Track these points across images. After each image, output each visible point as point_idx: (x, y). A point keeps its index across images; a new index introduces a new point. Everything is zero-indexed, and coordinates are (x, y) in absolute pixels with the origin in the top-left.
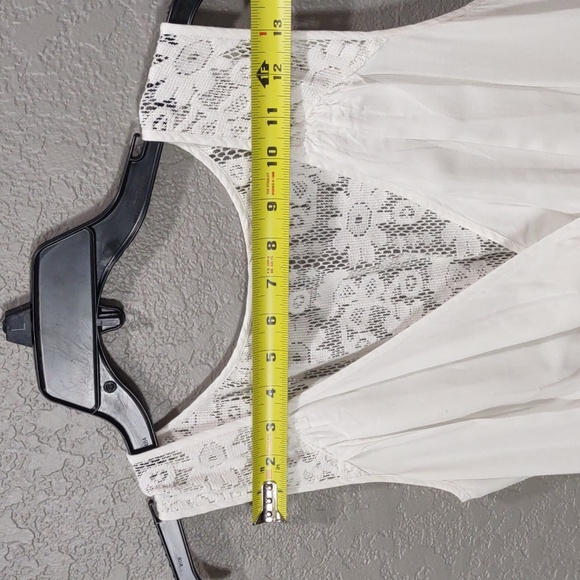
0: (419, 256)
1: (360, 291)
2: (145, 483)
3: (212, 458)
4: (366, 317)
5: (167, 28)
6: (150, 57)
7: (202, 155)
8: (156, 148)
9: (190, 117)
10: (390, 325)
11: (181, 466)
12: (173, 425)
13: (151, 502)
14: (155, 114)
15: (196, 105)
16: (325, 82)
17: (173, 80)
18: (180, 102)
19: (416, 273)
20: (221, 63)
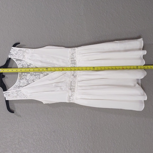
0: (39, 74)
1: (32, 77)
2: (5, 95)
3: (13, 93)
4: (32, 80)
5: (12, 47)
6: (10, 50)
7: (15, 60)
8: (10, 58)
9: (14, 56)
10: (34, 80)
11: (9, 94)
12: (9, 90)
13: (5, 98)
14: (10, 55)
15: (15, 55)
16: (28, 53)
17: (12, 52)
18: (13, 54)
19: (38, 76)
20: (18, 51)
